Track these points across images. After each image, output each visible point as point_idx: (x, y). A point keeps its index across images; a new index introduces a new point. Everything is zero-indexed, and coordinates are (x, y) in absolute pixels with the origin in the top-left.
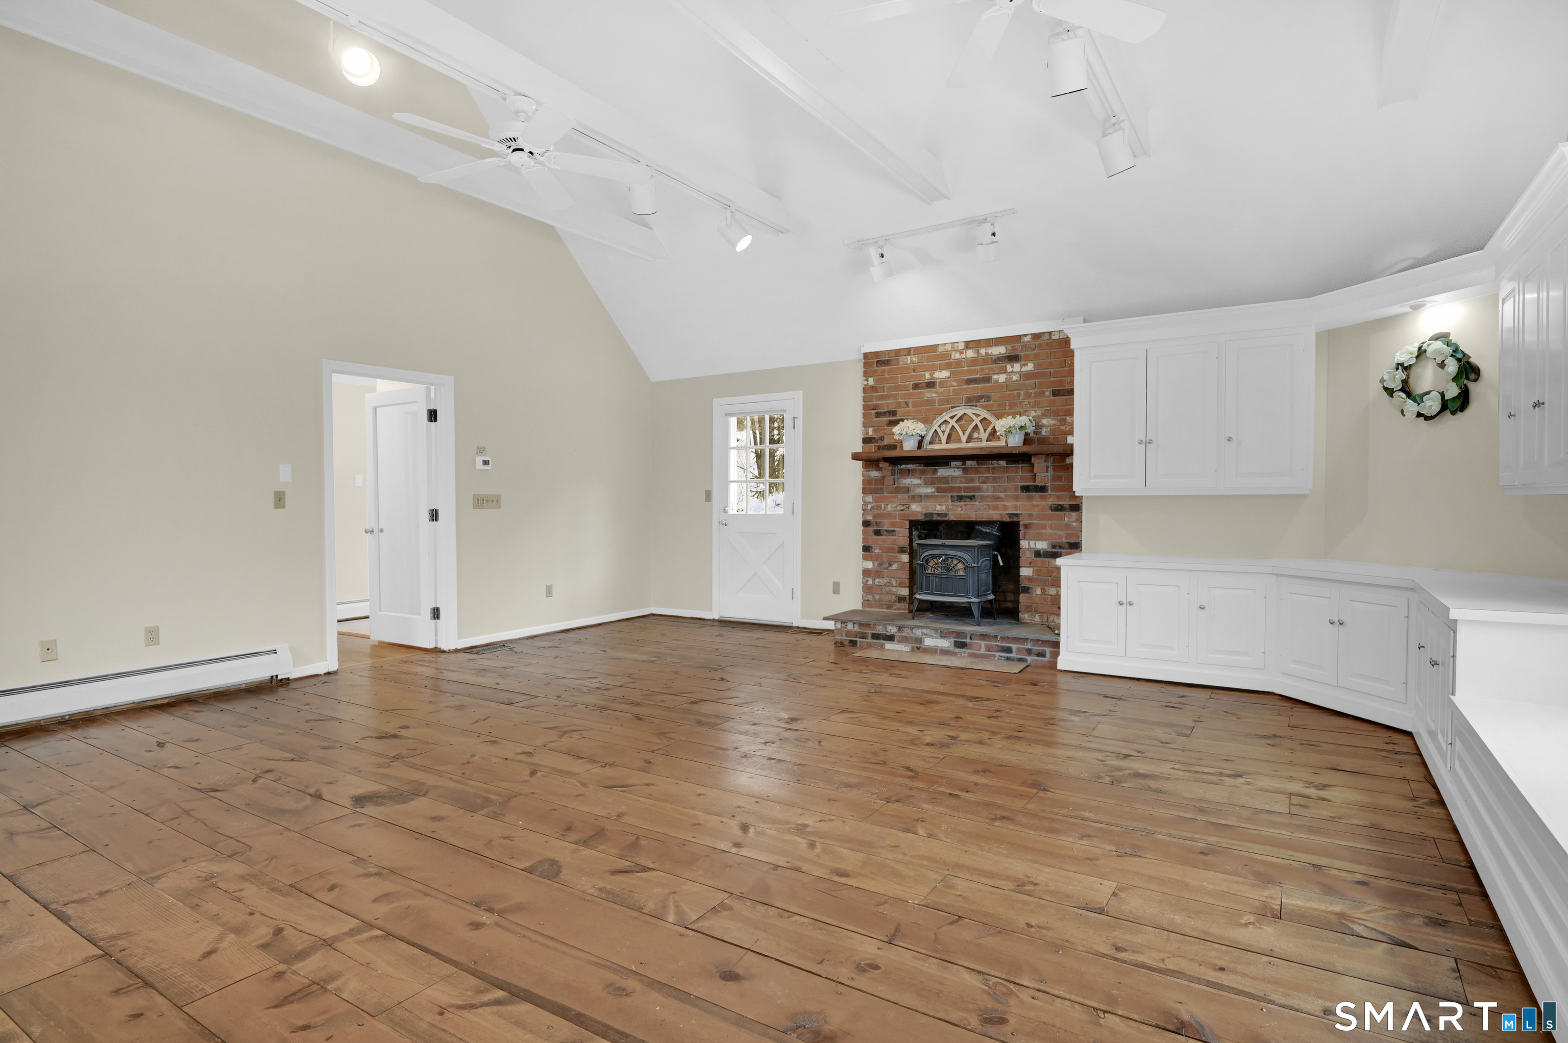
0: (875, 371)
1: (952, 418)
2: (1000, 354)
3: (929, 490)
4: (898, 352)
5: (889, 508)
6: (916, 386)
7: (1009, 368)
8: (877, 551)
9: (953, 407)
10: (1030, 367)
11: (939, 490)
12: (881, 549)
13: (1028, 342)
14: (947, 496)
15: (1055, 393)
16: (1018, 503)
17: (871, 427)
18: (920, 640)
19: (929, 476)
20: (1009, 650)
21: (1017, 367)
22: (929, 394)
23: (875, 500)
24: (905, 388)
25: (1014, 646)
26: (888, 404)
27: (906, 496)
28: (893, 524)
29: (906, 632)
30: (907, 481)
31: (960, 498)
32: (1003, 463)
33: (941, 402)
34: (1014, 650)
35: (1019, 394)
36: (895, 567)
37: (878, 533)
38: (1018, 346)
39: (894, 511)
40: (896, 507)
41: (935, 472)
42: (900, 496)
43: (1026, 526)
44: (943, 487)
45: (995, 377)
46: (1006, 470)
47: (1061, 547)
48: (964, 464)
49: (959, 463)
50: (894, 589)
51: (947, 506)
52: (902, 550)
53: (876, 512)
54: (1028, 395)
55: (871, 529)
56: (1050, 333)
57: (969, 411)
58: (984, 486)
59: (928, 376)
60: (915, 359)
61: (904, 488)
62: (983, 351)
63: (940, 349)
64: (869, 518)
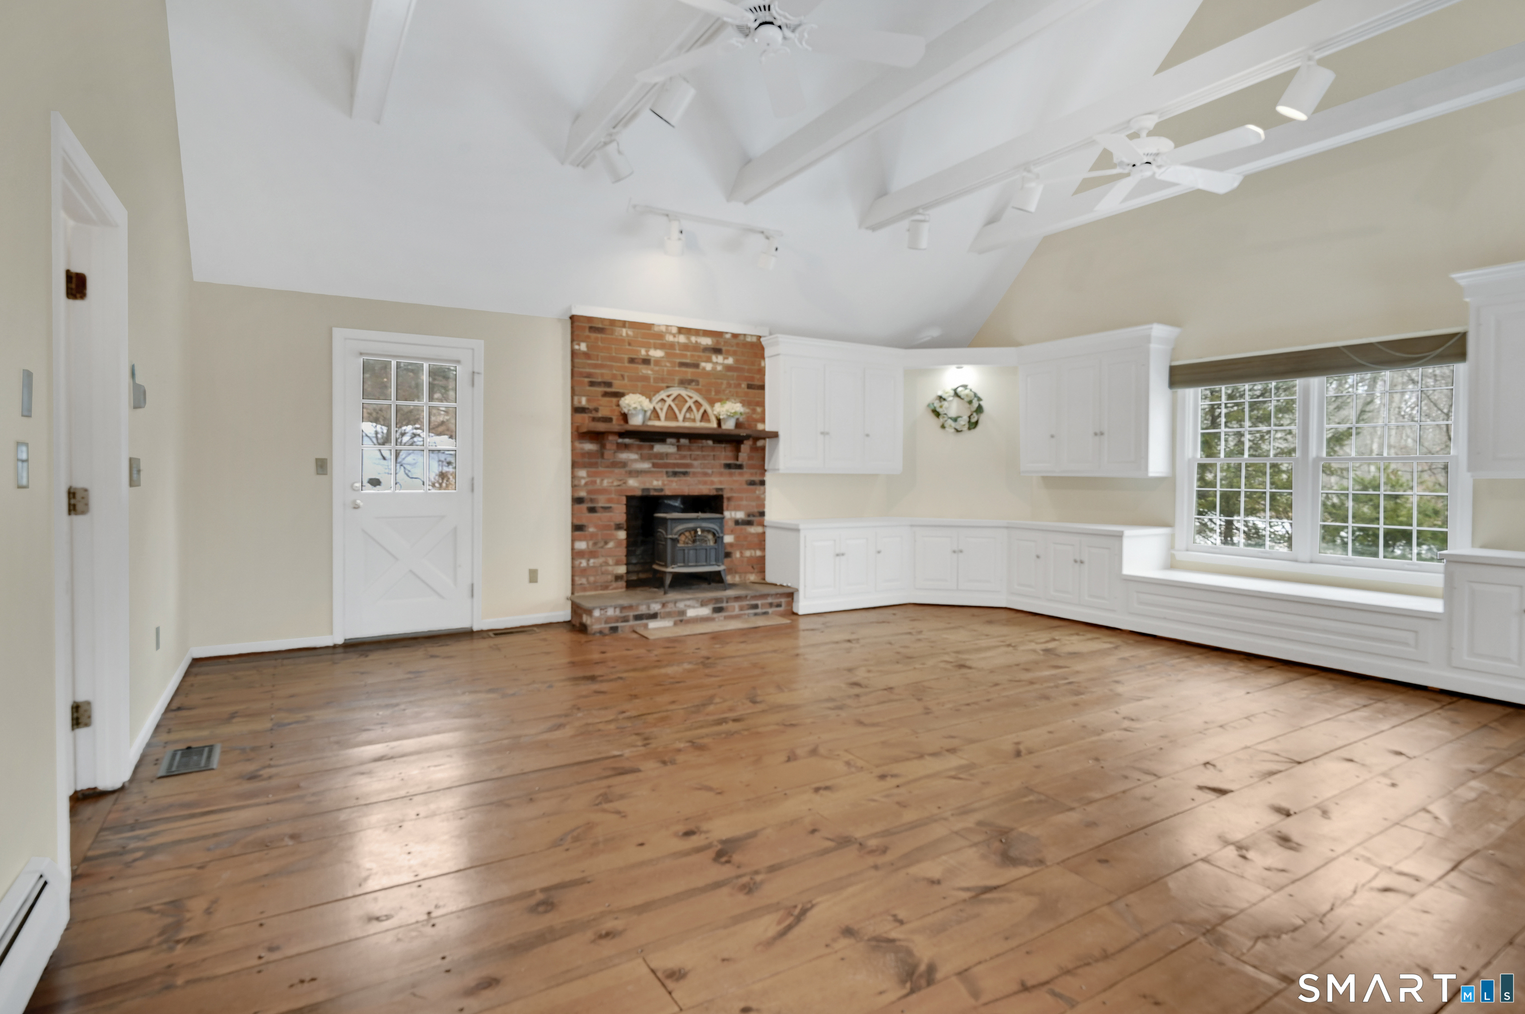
0: (588, 337)
1: (669, 396)
2: (707, 345)
3: (646, 465)
4: (613, 322)
5: (606, 483)
6: (632, 361)
7: (714, 358)
8: (591, 530)
9: (668, 387)
10: (730, 361)
11: (655, 465)
12: (596, 526)
13: (728, 339)
14: (662, 472)
15: (750, 387)
16: (722, 479)
17: (584, 396)
18: (682, 613)
19: (646, 452)
20: (756, 607)
21: (720, 359)
22: (646, 371)
23: (589, 475)
24: (620, 360)
25: (759, 602)
26: (602, 375)
27: (622, 471)
28: (610, 500)
29: (670, 607)
30: (624, 456)
31: (675, 474)
32: (710, 442)
33: (656, 380)
34: (760, 606)
35: (722, 383)
36: (611, 545)
37: (592, 510)
38: (721, 340)
39: (610, 486)
40: (612, 482)
41: (652, 448)
42: (617, 471)
43: (729, 499)
44: (659, 463)
45: (703, 364)
46: (713, 449)
47: (754, 516)
48: (678, 441)
49: (673, 441)
50: (610, 568)
51: (663, 481)
52: (618, 527)
53: (590, 487)
54: (729, 385)
55: (584, 506)
56: (745, 335)
57: (684, 393)
58: (696, 463)
59: (643, 352)
60: (630, 333)
61: (621, 462)
62: (693, 339)
63: (656, 329)
64: (583, 494)
